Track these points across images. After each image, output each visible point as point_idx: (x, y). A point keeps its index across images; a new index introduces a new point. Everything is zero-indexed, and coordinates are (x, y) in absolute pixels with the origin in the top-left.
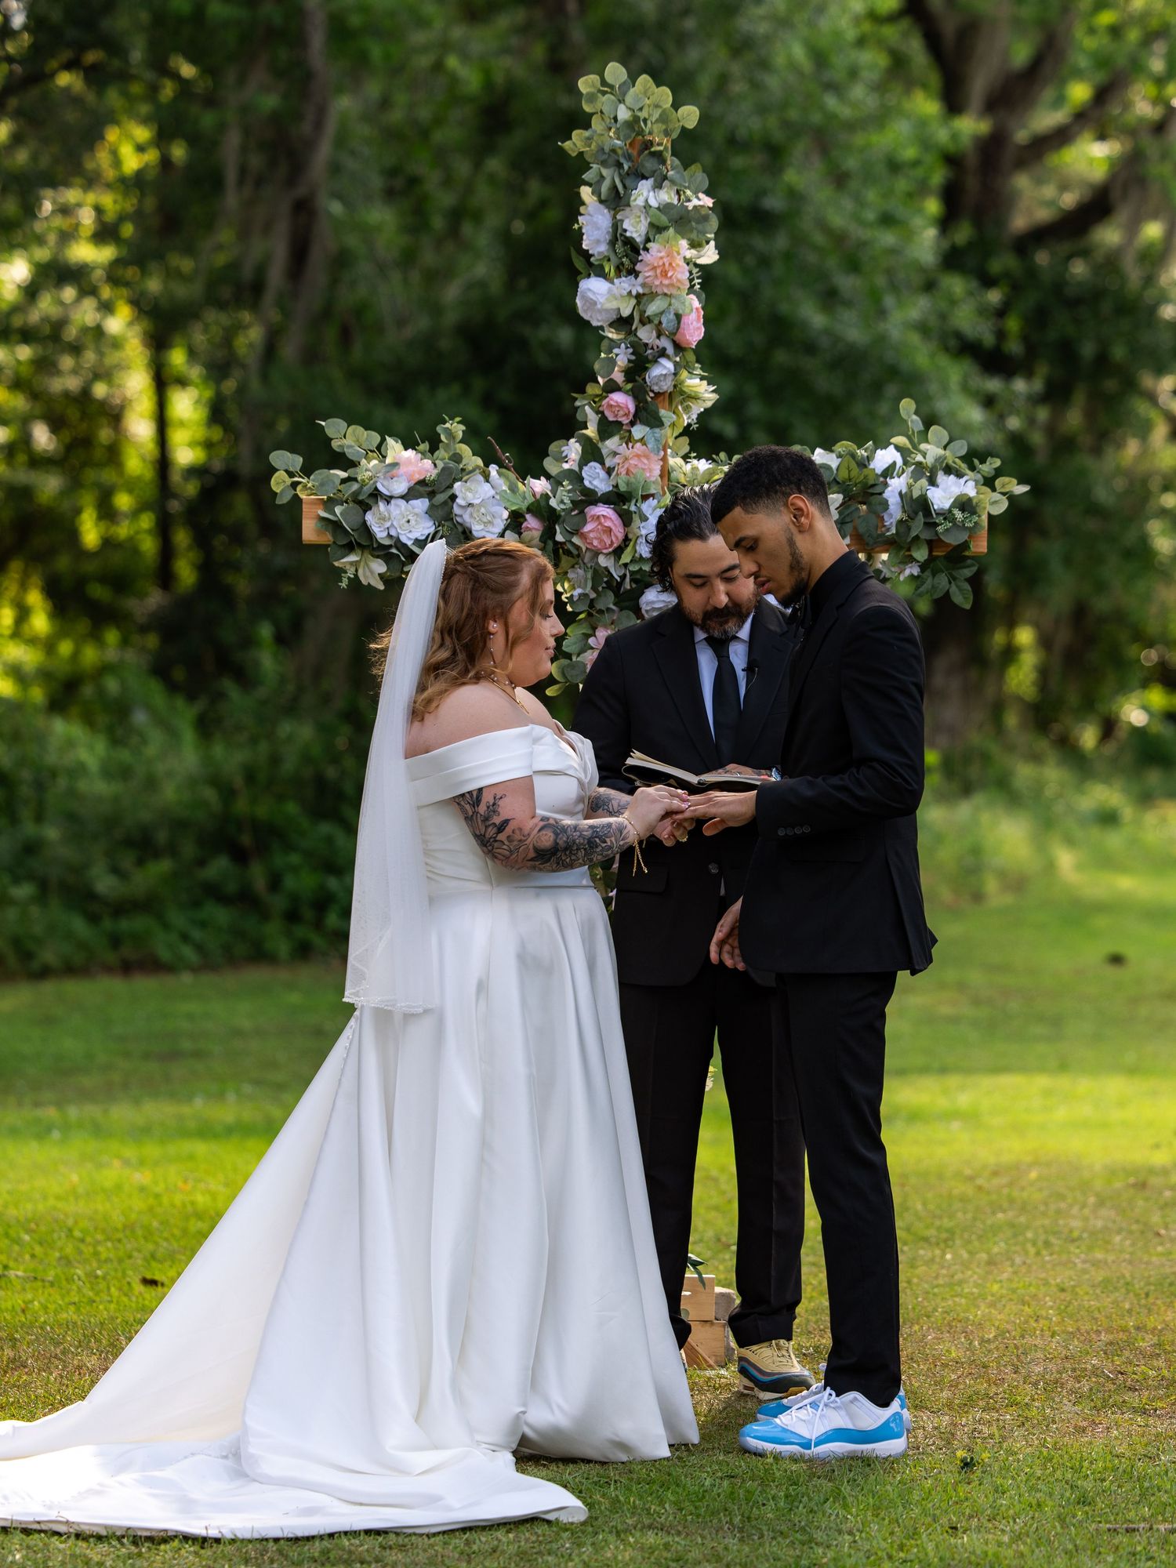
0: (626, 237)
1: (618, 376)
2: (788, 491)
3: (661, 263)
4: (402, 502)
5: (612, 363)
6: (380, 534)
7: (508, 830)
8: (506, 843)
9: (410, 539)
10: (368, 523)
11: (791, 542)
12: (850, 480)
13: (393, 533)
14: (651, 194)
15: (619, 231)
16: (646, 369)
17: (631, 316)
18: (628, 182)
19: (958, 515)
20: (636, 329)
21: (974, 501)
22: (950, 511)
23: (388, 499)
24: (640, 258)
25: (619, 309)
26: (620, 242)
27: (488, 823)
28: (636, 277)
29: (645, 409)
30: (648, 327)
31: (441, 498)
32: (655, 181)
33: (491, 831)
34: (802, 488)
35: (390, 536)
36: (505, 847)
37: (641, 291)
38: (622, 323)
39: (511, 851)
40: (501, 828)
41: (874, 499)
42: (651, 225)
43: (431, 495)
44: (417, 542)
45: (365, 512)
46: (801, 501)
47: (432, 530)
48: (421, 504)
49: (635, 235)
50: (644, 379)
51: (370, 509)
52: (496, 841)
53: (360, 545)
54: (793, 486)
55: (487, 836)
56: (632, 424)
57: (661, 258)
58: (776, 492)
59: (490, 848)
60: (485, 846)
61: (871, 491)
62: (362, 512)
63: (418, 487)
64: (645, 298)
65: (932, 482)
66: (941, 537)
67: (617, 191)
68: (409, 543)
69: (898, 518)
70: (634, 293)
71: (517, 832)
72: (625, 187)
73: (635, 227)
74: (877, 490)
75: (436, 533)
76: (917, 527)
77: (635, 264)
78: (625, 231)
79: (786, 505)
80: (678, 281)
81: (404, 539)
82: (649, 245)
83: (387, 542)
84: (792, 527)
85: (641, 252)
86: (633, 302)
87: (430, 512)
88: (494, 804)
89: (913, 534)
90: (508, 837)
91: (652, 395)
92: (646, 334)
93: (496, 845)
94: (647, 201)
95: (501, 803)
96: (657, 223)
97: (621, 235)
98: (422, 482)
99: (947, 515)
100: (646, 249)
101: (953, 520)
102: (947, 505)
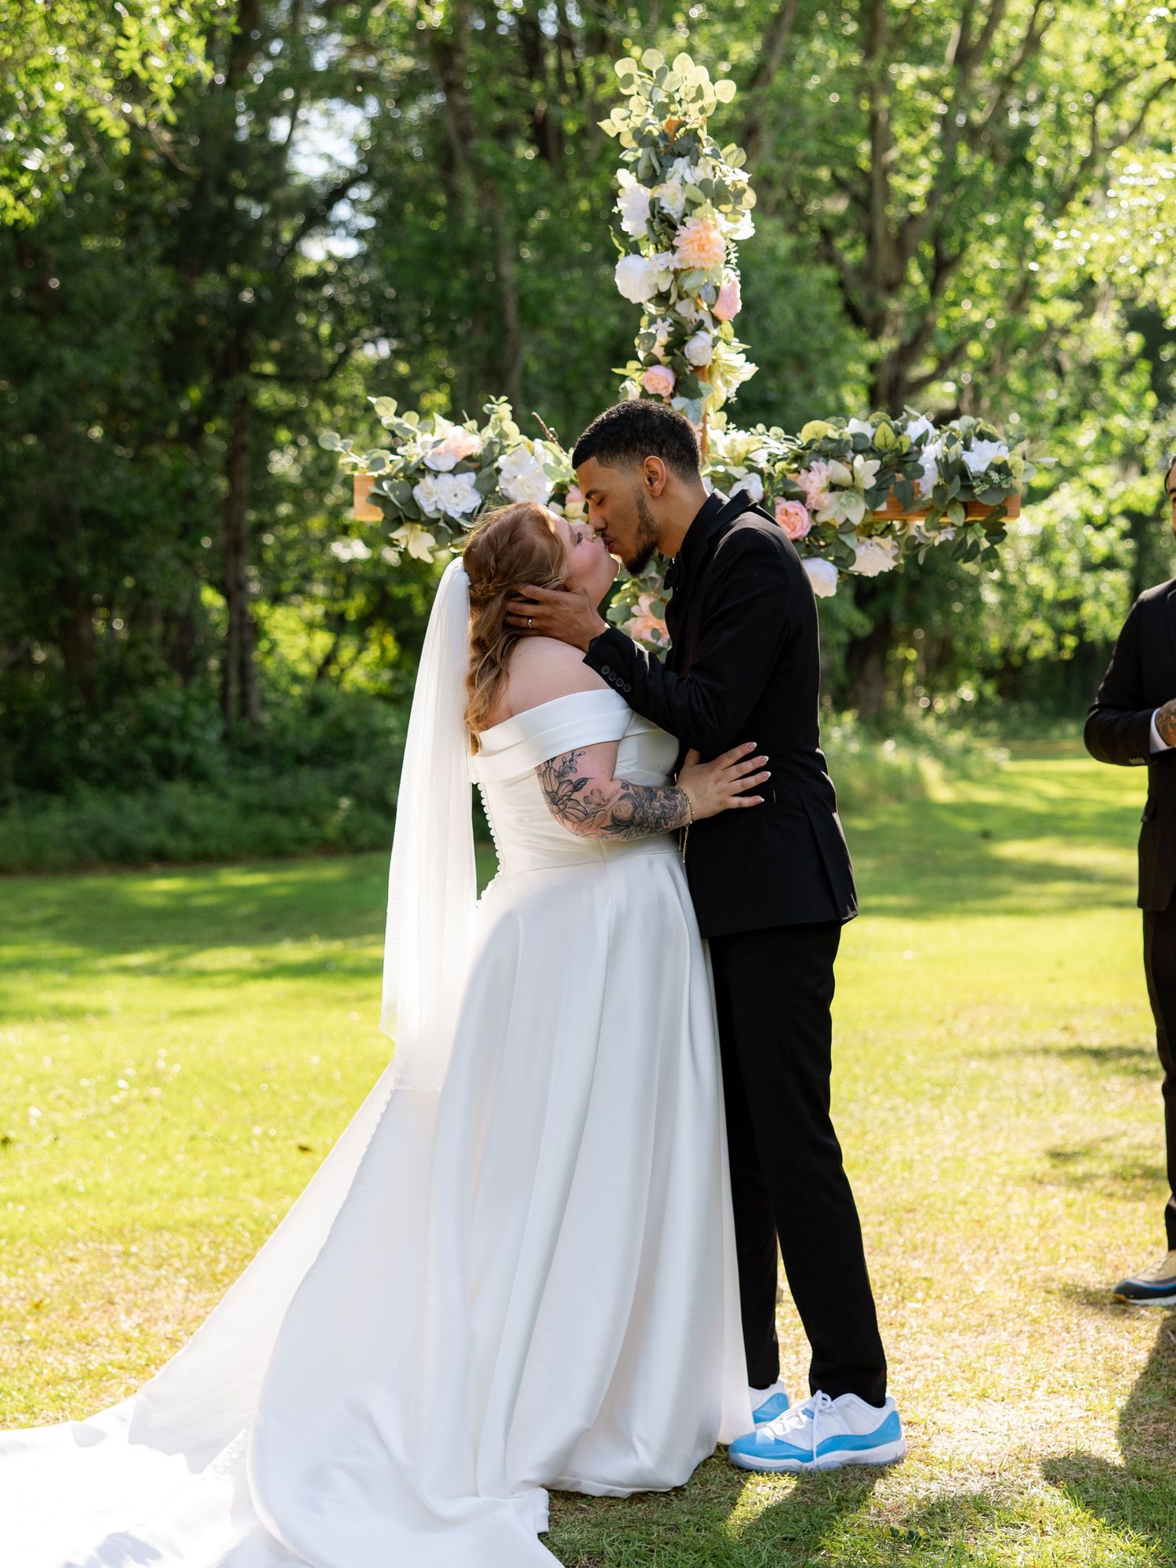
0: (663, 215)
1: (658, 351)
2: (648, 450)
3: (698, 236)
4: (450, 476)
5: (652, 337)
6: (428, 509)
7: (586, 790)
8: (582, 803)
9: (456, 512)
10: (416, 498)
11: (641, 505)
12: (886, 446)
13: (440, 507)
14: (688, 171)
15: (657, 209)
16: (685, 342)
17: (669, 291)
18: (664, 161)
19: (995, 476)
20: (674, 304)
21: (1010, 464)
22: (986, 473)
23: (436, 474)
24: (677, 233)
25: (657, 285)
26: (657, 220)
27: (562, 779)
28: (673, 253)
29: (684, 382)
30: (686, 302)
31: (486, 471)
32: (691, 158)
33: (565, 789)
34: (664, 451)
35: (438, 510)
36: (579, 808)
37: (679, 266)
38: (662, 298)
39: (586, 814)
40: (578, 786)
41: (909, 467)
42: (688, 201)
43: (477, 470)
44: (465, 515)
45: (413, 486)
46: (657, 463)
47: (479, 502)
48: (468, 479)
49: (672, 212)
50: (683, 353)
51: (417, 483)
52: (570, 800)
53: (409, 519)
54: (655, 447)
55: (560, 793)
56: (672, 396)
57: (698, 232)
58: (635, 450)
59: (562, 807)
60: (556, 804)
61: (906, 459)
62: (409, 486)
63: (465, 462)
64: (683, 274)
65: (967, 447)
66: (979, 499)
67: (654, 170)
68: (457, 516)
69: (935, 483)
70: (672, 269)
71: (596, 793)
72: (661, 165)
73: (673, 206)
74: (912, 457)
75: (482, 505)
76: (954, 490)
77: (671, 240)
78: (663, 208)
79: (642, 464)
80: (715, 254)
81: (451, 513)
82: (686, 219)
83: (435, 516)
84: (644, 490)
85: (679, 226)
86: (672, 277)
87: (477, 486)
88: (571, 760)
89: (951, 496)
90: (585, 797)
91: (691, 368)
92: (684, 309)
93: (569, 804)
94: (683, 177)
95: (579, 760)
96: (692, 198)
97: (659, 212)
98: (469, 458)
99: (985, 478)
100: (683, 224)
101: (991, 482)
102: (983, 468)
